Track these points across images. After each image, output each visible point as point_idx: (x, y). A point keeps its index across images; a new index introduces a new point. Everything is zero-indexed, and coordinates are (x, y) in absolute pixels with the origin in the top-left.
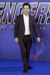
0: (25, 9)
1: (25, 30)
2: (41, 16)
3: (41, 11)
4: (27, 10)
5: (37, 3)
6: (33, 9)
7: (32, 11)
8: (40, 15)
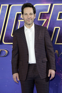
0: (26, 14)
1: (28, 54)
2: (57, 29)
3: (58, 20)
4: (30, 16)
5: (50, 5)
6: (42, 16)
7: (39, 20)
8: (55, 28)
